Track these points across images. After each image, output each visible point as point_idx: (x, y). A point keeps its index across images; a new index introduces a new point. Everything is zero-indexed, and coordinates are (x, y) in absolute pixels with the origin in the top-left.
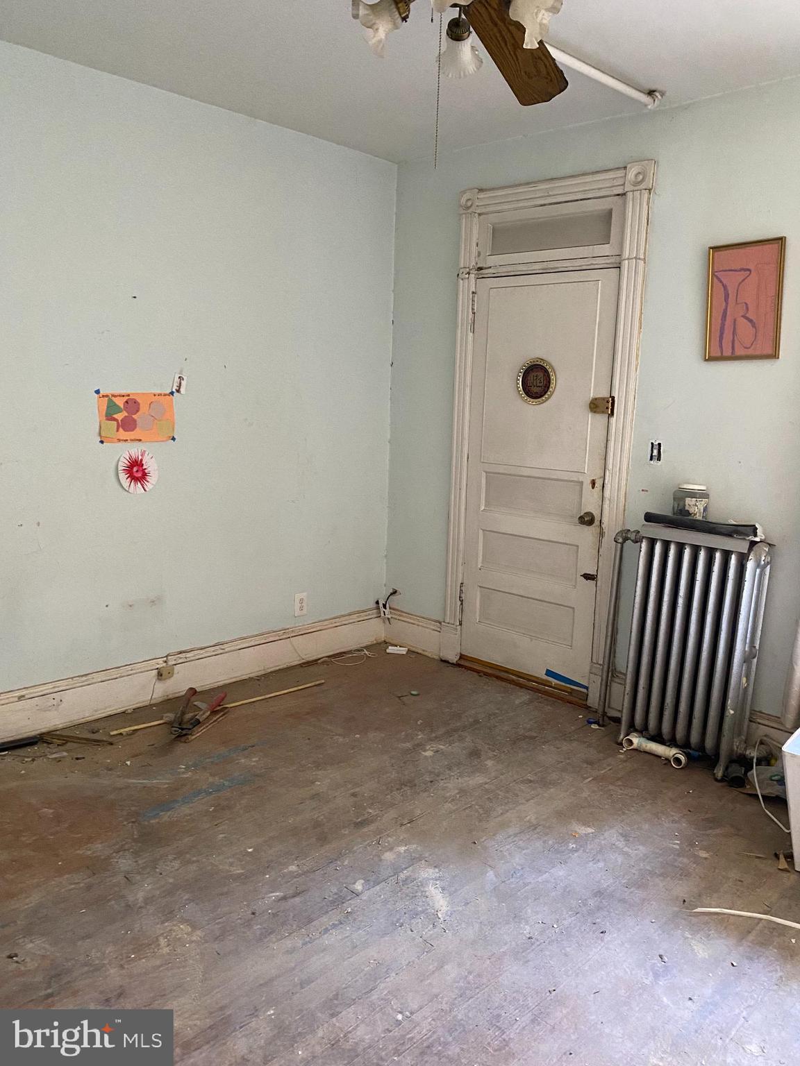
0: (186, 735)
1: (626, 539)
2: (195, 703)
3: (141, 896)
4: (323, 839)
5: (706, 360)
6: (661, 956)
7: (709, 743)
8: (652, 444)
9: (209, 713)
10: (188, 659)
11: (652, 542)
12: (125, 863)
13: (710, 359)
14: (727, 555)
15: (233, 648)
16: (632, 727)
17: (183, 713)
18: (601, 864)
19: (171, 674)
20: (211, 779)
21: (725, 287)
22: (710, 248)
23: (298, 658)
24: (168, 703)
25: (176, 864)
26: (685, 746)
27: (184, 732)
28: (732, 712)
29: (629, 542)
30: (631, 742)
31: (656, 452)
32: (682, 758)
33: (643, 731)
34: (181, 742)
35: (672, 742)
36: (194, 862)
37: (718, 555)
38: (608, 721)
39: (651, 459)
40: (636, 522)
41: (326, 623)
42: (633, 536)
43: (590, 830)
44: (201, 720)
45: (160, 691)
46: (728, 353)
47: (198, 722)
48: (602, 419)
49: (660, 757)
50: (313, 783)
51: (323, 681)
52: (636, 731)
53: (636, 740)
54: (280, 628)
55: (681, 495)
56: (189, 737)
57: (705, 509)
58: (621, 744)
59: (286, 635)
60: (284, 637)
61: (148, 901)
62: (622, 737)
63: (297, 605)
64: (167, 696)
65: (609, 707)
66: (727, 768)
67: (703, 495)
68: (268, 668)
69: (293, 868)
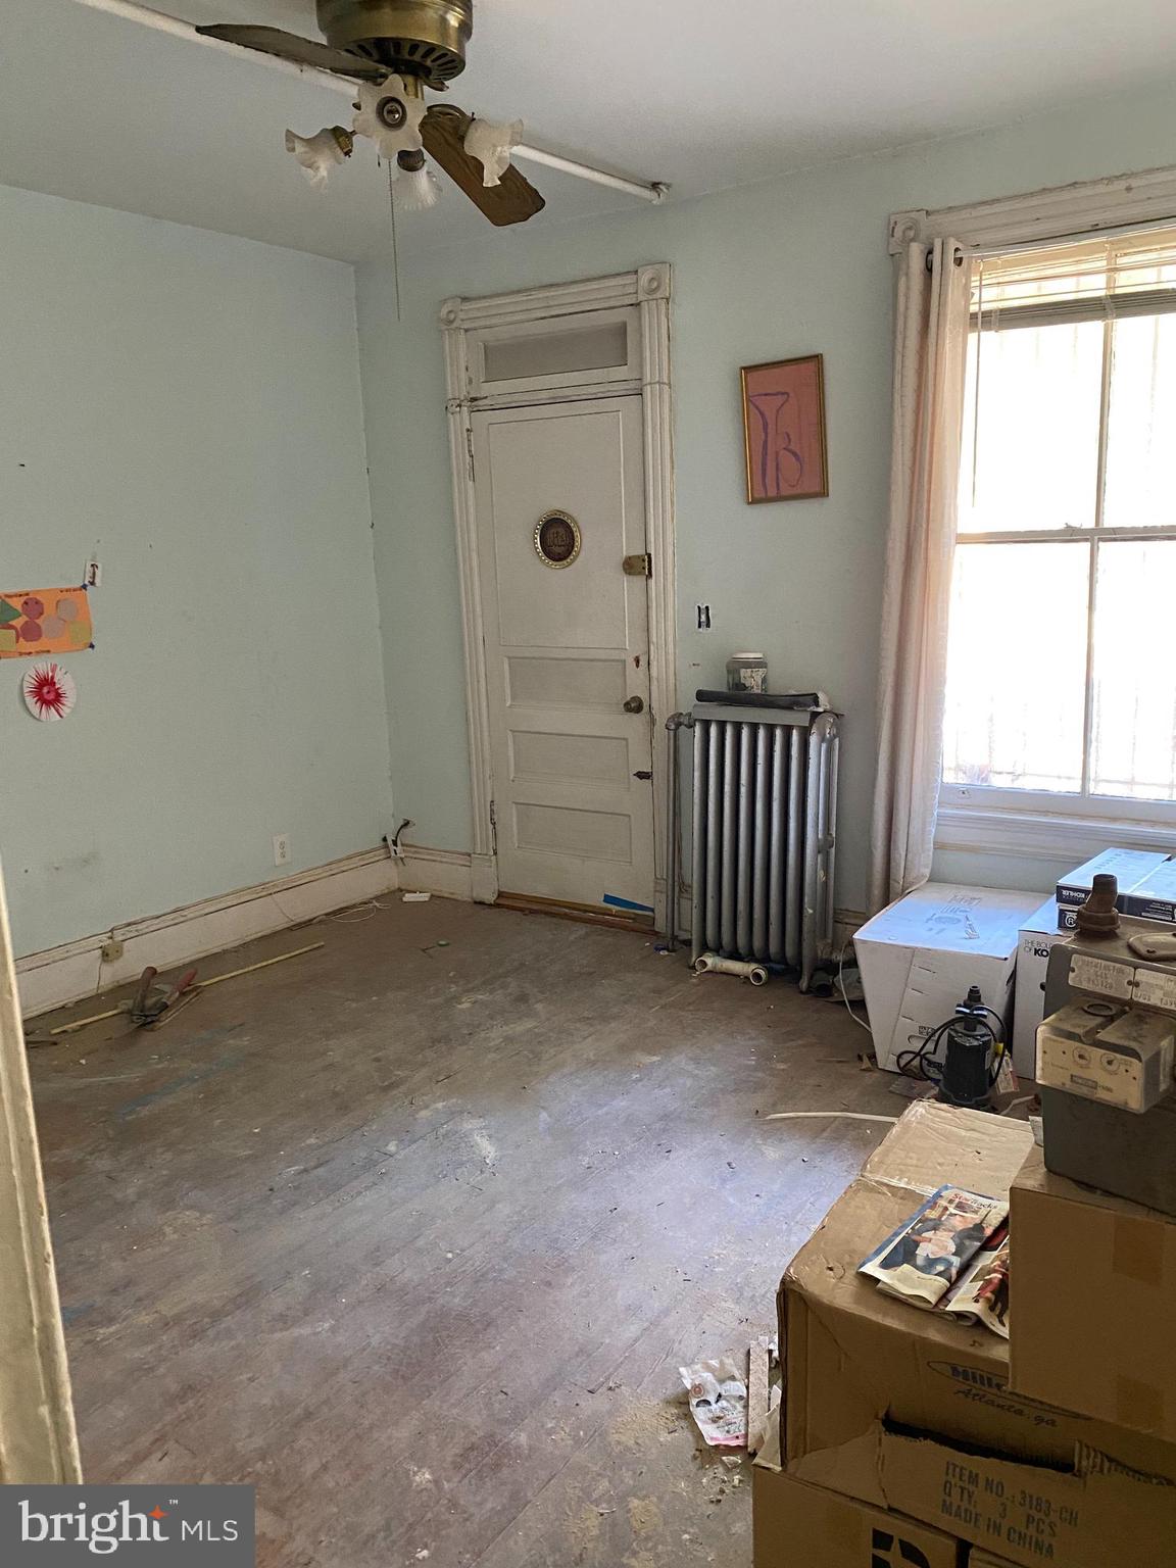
0: (153, 1022)
1: (679, 725)
2: (157, 987)
3: (131, 1191)
4: (344, 1109)
5: (749, 503)
6: (729, 1164)
7: (790, 951)
8: (699, 608)
9: (178, 993)
10: (141, 932)
11: (706, 724)
12: (104, 1164)
13: (754, 502)
14: (788, 730)
15: (198, 914)
16: (705, 948)
17: (144, 998)
18: (668, 1090)
19: (119, 952)
20: (194, 1066)
21: (762, 414)
22: (744, 368)
23: (287, 919)
24: (120, 990)
25: (168, 1156)
26: (764, 960)
27: (149, 1020)
28: (811, 911)
29: (683, 728)
30: (704, 964)
31: (704, 619)
32: (762, 973)
33: (718, 950)
34: (148, 1031)
35: (749, 957)
36: (190, 1151)
37: (778, 733)
38: (676, 944)
39: (700, 627)
40: (688, 704)
41: (320, 871)
42: (685, 720)
43: (655, 1058)
44: (169, 1003)
45: (111, 975)
46: (772, 493)
47: (165, 1007)
48: (639, 581)
49: (739, 976)
50: (324, 1054)
51: (322, 943)
52: (711, 950)
53: (711, 961)
54: (257, 883)
55: (735, 667)
56: (157, 1023)
57: (764, 680)
58: (693, 967)
59: (266, 890)
60: (264, 893)
61: (142, 1194)
62: (694, 959)
63: (278, 851)
64: (118, 982)
65: (680, 928)
66: (811, 977)
67: (760, 664)
68: (247, 936)
69: (312, 1141)
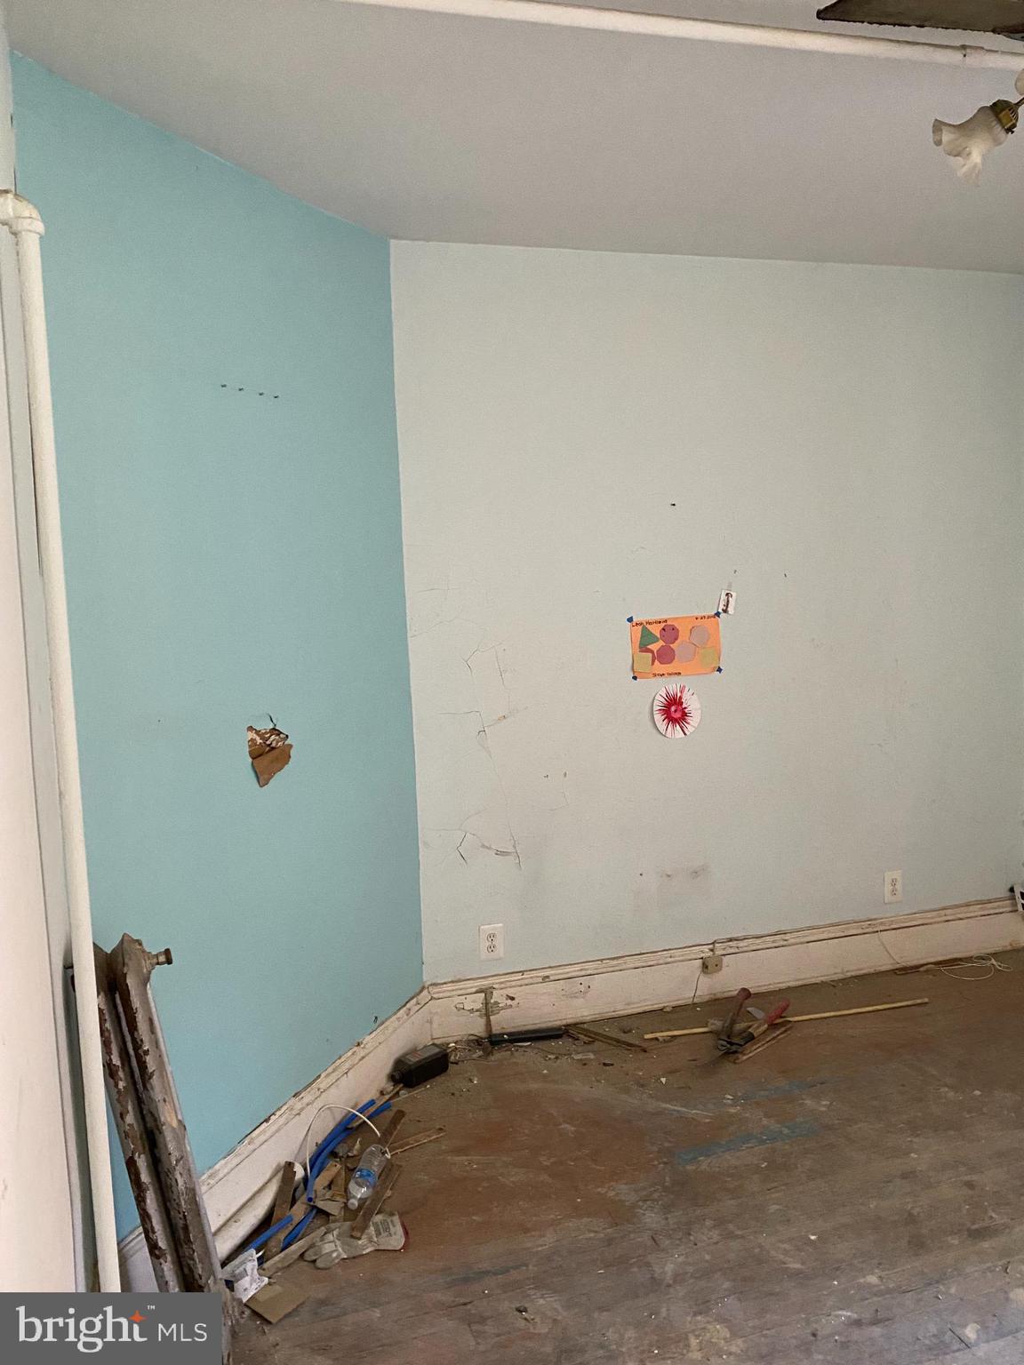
0: (735, 1052)
2: (749, 1009)
3: (669, 1268)
4: (918, 1245)
9: (766, 1026)
10: (741, 950)
12: (651, 1218)
15: (798, 940)
17: (733, 1022)
19: (718, 966)
20: (765, 1121)
23: (892, 961)
24: (716, 1004)
25: (715, 1234)
27: (734, 1048)
34: (730, 1062)
36: (737, 1237)
41: (929, 915)
44: (755, 1035)
45: (706, 987)
47: (751, 1038)
50: (907, 1154)
51: (926, 1000)
54: (864, 918)
56: (740, 1056)
59: (872, 927)
60: (870, 930)
61: (678, 1278)
63: (888, 888)
64: (715, 994)
68: (847, 971)
69: (873, 1279)
